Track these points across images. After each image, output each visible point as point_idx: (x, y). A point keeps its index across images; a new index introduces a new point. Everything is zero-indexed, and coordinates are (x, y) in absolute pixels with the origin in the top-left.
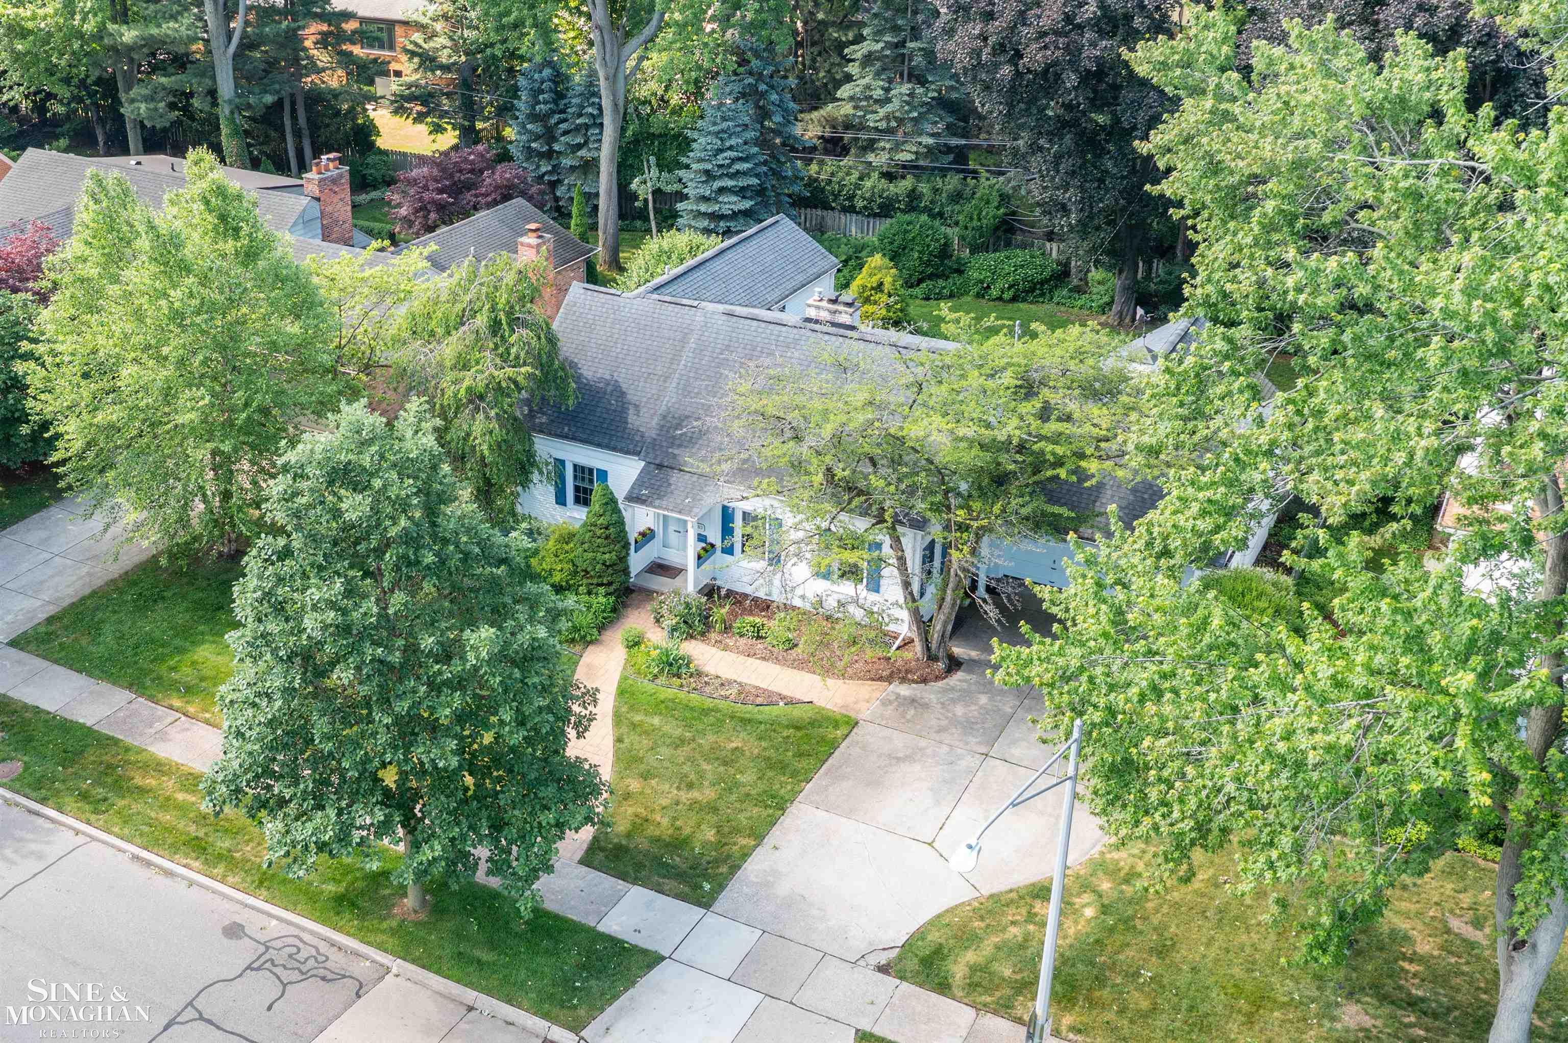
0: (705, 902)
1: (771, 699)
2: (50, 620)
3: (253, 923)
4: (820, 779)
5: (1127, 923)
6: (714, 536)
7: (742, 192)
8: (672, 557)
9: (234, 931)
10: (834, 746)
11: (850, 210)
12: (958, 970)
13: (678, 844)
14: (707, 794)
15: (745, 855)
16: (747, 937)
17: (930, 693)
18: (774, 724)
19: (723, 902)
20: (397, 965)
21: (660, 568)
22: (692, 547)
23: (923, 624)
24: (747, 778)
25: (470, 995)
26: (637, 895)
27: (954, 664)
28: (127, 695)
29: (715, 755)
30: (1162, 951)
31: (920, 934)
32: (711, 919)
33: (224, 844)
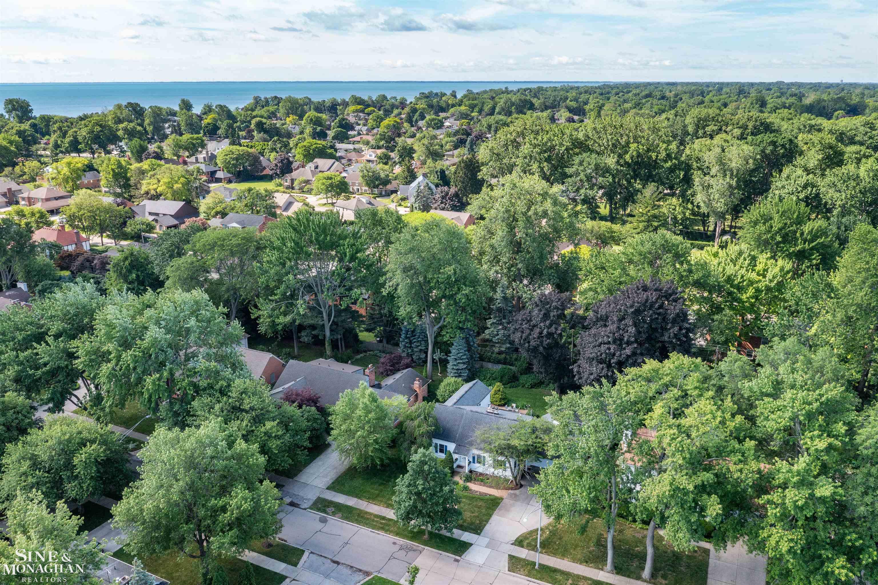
0: (479, 534)
1: (486, 494)
2: (333, 483)
3: (398, 542)
4: (497, 511)
5: (554, 534)
6: (471, 460)
7: (464, 363)
8: (462, 464)
9: (394, 543)
10: (499, 504)
11: (490, 362)
12: (525, 544)
13: (472, 523)
14: (477, 514)
15: (485, 525)
16: (487, 540)
17: (517, 492)
18: (487, 500)
19: (482, 534)
20: (426, 548)
21: (459, 467)
22: (467, 462)
23: (515, 478)
24: (484, 511)
25: (440, 552)
26: (466, 534)
27: (521, 486)
28: (356, 499)
29: (476, 506)
30: (560, 539)
31: (518, 538)
32: (480, 537)
33: (387, 528)
